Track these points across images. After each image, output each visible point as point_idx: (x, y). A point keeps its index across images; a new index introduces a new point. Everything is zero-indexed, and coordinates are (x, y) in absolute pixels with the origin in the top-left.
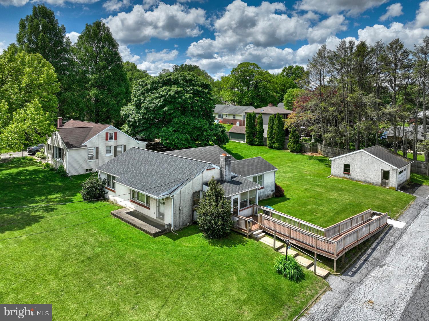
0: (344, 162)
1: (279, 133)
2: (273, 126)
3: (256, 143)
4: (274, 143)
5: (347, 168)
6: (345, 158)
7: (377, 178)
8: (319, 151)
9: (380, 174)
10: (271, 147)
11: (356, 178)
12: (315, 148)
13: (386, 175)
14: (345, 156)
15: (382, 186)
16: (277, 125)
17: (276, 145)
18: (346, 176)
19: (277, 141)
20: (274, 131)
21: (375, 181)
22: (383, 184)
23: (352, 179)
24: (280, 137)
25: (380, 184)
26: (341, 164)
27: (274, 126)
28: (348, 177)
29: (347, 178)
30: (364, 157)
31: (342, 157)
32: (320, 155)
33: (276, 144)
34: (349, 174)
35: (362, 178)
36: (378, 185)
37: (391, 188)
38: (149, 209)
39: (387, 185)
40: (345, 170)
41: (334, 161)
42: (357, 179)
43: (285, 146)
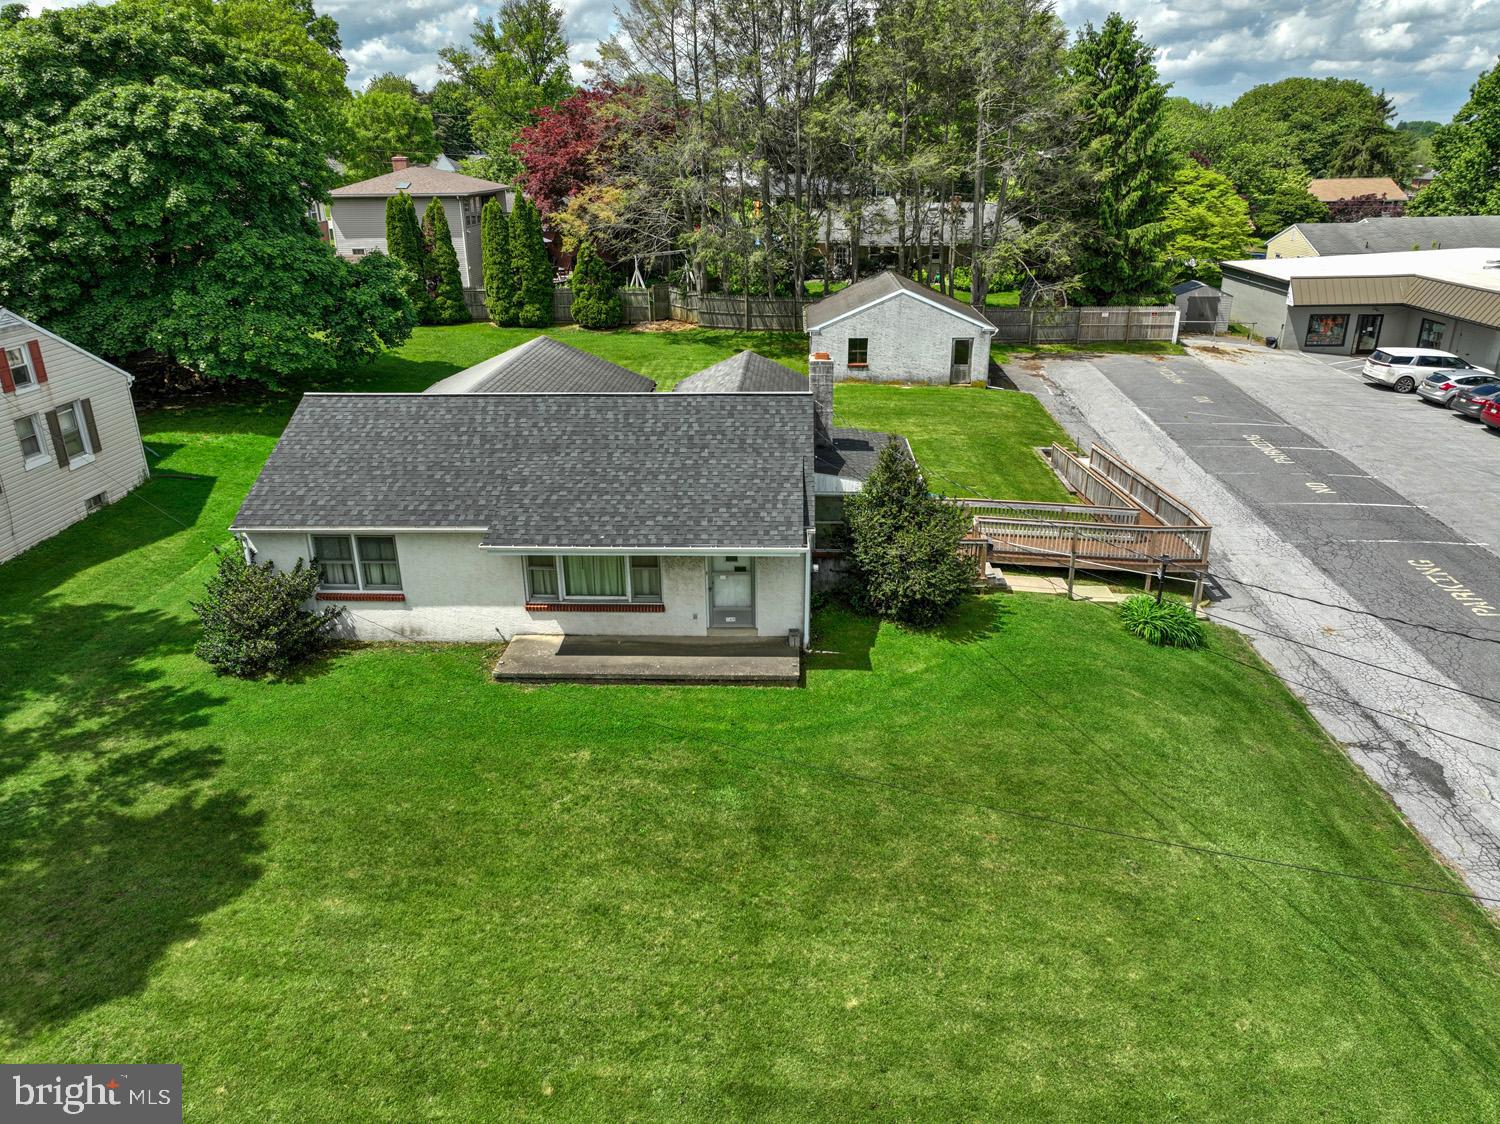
0: (849, 334)
1: (535, 268)
2: (507, 243)
3: (446, 314)
4: (520, 305)
5: (858, 350)
6: (854, 320)
7: (939, 363)
8: (678, 312)
9: (948, 351)
10: (510, 323)
11: (885, 374)
12: (663, 305)
13: (962, 351)
14: (854, 315)
15: (951, 383)
16: (523, 239)
17: (530, 311)
18: (856, 373)
19: (533, 295)
20: (515, 262)
21: (934, 375)
22: (955, 377)
23: (873, 380)
24: (540, 282)
25: (948, 380)
26: (841, 342)
27: (512, 242)
28: (863, 374)
29: (858, 380)
30: (907, 310)
31: (844, 319)
32: (689, 327)
33: (528, 307)
34: (866, 368)
35: (900, 372)
36: (942, 384)
37: (974, 385)
38: (661, 609)
39: (964, 378)
40: (852, 358)
41: (820, 334)
42: (885, 379)
43: (560, 313)
